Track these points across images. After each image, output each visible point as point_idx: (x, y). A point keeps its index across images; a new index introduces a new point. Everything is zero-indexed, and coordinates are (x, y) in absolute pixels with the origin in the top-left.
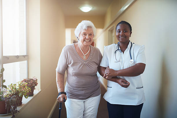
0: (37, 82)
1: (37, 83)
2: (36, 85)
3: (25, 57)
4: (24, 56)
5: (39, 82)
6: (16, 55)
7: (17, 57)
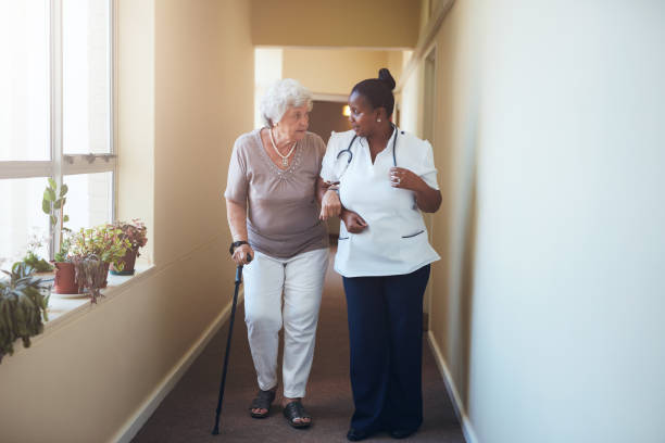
0: (147, 237)
1: (146, 240)
2: (142, 242)
3: (107, 161)
4: (106, 158)
5: (150, 235)
6: (87, 152)
7: (91, 158)
